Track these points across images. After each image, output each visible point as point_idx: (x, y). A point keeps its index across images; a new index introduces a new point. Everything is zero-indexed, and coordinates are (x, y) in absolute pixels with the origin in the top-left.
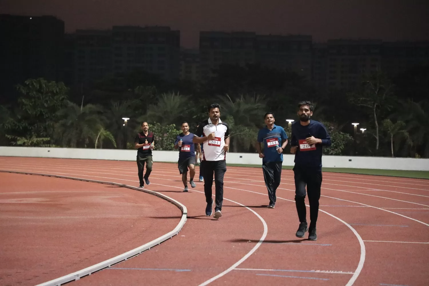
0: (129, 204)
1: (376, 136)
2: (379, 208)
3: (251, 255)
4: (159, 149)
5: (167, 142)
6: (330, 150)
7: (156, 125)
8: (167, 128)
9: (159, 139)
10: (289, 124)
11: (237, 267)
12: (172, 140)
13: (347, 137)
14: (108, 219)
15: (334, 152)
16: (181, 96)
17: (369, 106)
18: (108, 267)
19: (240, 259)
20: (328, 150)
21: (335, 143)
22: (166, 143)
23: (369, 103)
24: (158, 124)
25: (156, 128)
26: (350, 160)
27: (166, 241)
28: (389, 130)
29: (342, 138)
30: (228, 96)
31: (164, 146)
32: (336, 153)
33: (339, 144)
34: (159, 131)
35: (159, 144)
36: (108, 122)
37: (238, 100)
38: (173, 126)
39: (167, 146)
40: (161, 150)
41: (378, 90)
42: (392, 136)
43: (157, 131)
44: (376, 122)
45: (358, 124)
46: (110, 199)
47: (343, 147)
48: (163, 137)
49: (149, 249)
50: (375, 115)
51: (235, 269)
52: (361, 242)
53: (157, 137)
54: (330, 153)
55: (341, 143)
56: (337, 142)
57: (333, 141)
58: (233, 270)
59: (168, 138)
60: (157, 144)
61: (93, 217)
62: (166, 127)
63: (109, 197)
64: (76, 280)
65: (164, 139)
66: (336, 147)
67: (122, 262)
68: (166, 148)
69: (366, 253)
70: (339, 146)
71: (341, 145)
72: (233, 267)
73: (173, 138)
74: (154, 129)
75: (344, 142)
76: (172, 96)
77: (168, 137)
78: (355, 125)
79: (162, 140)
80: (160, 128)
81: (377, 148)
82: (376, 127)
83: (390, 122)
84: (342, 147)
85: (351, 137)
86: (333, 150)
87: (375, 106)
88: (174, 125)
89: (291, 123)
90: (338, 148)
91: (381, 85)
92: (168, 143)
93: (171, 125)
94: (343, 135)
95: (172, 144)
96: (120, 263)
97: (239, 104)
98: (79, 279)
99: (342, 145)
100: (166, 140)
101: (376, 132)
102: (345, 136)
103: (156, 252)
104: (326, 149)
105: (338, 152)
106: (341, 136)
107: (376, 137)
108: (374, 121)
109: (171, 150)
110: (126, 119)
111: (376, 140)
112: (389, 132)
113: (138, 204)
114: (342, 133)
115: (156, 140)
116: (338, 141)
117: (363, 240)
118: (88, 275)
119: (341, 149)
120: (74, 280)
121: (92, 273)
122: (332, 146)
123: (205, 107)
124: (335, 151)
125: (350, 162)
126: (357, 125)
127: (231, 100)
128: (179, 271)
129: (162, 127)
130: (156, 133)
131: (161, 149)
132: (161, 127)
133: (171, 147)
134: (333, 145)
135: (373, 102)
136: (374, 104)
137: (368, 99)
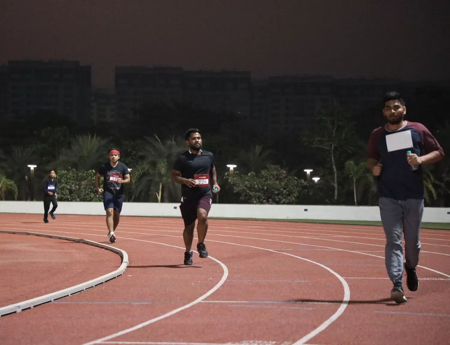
0: (54, 250)
2: (352, 251)
3: (216, 291)
4: (75, 200)
5: (85, 191)
6: (282, 198)
7: (70, 171)
8: (85, 175)
9: (76, 188)
10: (230, 171)
11: (203, 300)
12: (91, 189)
13: (302, 182)
14: (34, 263)
15: (287, 201)
16: (99, 138)
17: (326, 147)
18: (50, 301)
19: (205, 293)
20: (279, 199)
21: (288, 189)
22: (84, 193)
23: (326, 144)
24: (74, 170)
25: (71, 174)
26: (306, 210)
27: (111, 281)
28: (351, 174)
29: (296, 183)
30: (157, 137)
31: (81, 196)
32: (289, 201)
33: (292, 191)
34: (75, 178)
35: (75, 194)
36: (10, 170)
37: (169, 142)
38: (92, 172)
39: (85, 196)
40: (78, 201)
41: (335, 128)
42: (355, 181)
43: (73, 178)
44: (334, 167)
45: (312, 170)
46: (30, 246)
47: (298, 194)
48: (80, 185)
49: (94, 286)
50: (333, 158)
51: (202, 301)
52: (342, 279)
53: (73, 185)
54: (282, 202)
55: (294, 189)
56: (290, 188)
57: (286, 187)
58: (200, 303)
59: (86, 187)
60: (73, 194)
61: (16, 261)
62: (84, 173)
63: (27, 245)
64: (17, 312)
65: (83, 187)
66: (289, 195)
67: (65, 297)
68: (84, 198)
69: (349, 288)
70: (293, 193)
71: (294, 193)
72: (200, 300)
73: (92, 187)
74: (69, 176)
75: (298, 188)
76: (89, 138)
77: (87, 185)
78: (308, 171)
79: (79, 189)
80: (75, 175)
81: (336, 198)
82: (334, 173)
83: (353, 163)
84: (296, 194)
85: (307, 183)
86: (285, 198)
87: (333, 147)
88: (94, 171)
89: (233, 169)
90: (291, 196)
91: (340, 123)
92: (87, 192)
93: (90, 171)
94: (297, 180)
95: (92, 193)
96: (64, 299)
97: (170, 147)
98: (21, 311)
99: (296, 192)
100: (84, 188)
101: (334, 178)
102: (299, 181)
103: (102, 289)
104: (278, 198)
105: (291, 201)
106: (294, 181)
107: (333, 184)
108: (332, 166)
109: (91, 200)
110: (32, 167)
111: (334, 188)
112: (351, 176)
113: (64, 251)
114: (296, 178)
115: (72, 189)
116: (292, 188)
117: (342, 277)
118: (30, 308)
119: (294, 196)
120: (15, 312)
121: (34, 306)
122: (284, 193)
123: (129, 150)
124: (287, 199)
125: (306, 212)
126: (310, 172)
127: (160, 142)
128: (136, 303)
129: (79, 173)
130: (71, 181)
131: (78, 199)
132: (77, 174)
133: (90, 197)
134: (286, 193)
135: (330, 143)
136: (331, 145)
137: (324, 139)
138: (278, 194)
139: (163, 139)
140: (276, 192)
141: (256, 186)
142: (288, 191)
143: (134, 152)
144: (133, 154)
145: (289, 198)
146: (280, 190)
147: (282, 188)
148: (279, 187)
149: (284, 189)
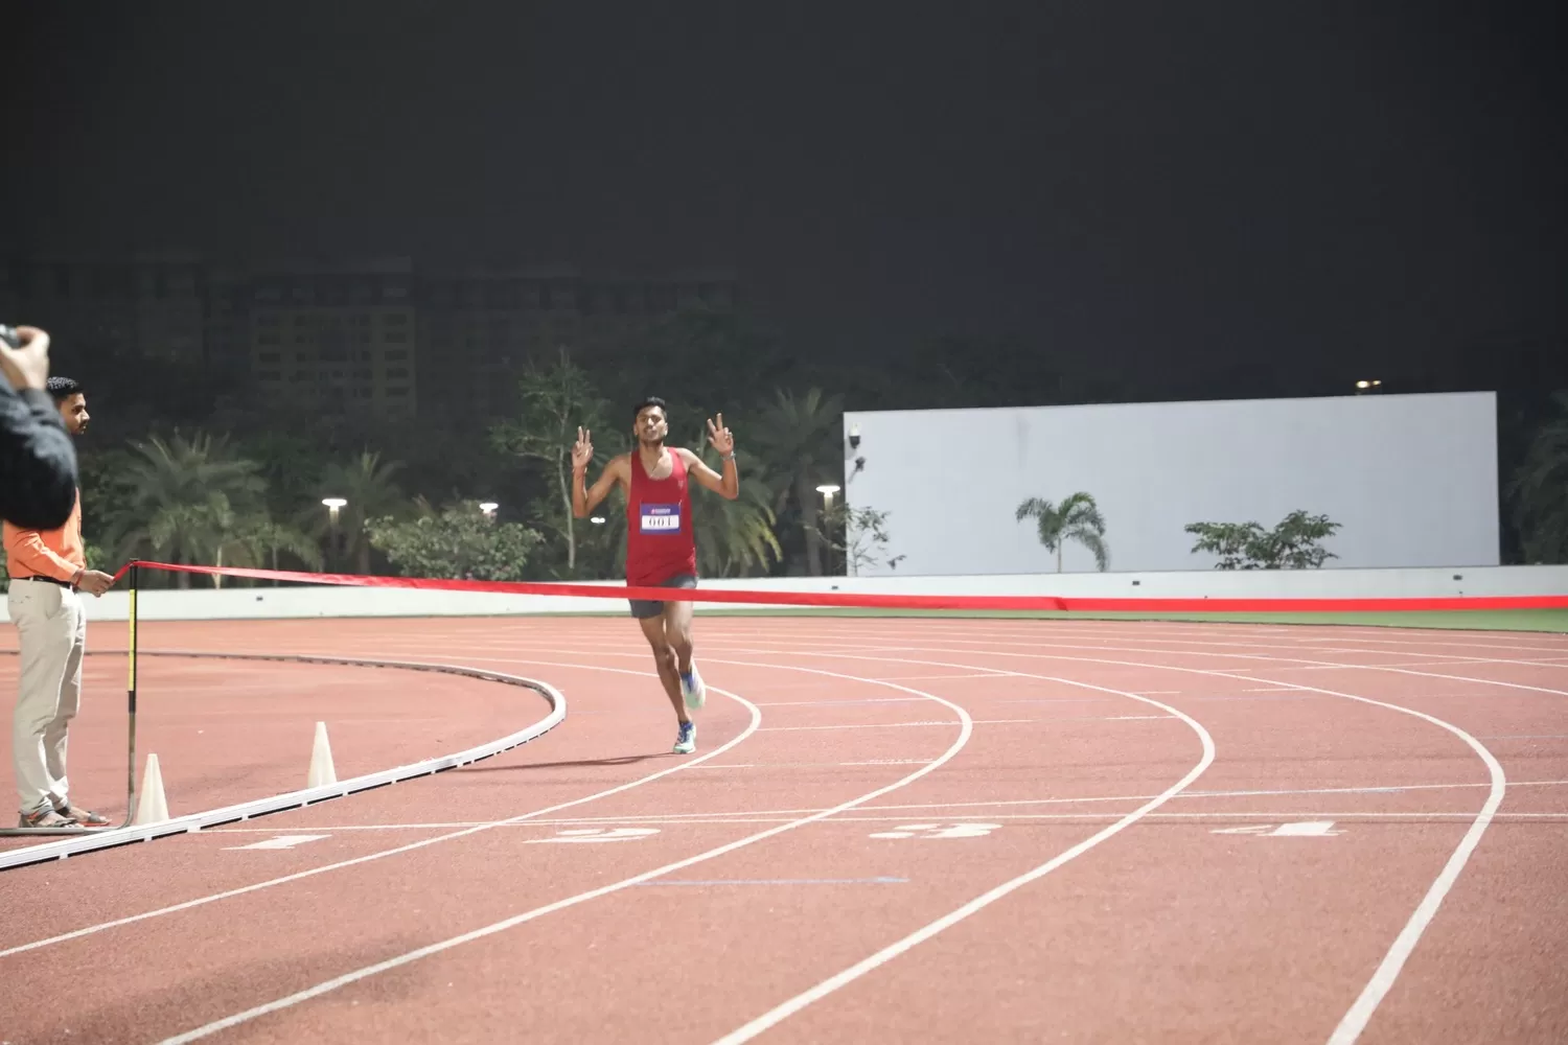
1: (568, 533)
6: (492, 569)
20: (488, 571)
21: (504, 551)
33: (514, 553)
47: (525, 560)
55: (518, 551)
56: (510, 549)
57: (500, 546)
66: (506, 563)
70: (514, 559)
71: (518, 558)
75: (525, 548)
78: (488, 509)
81: (572, 562)
84: (521, 561)
86: (500, 569)
89: (338, 509)
90: (512, 565)
94: (521, 531)
99: (522, 556)
101: (567, 524)
105: (513, 576)
106: (517, 533)
107: (565, 535)
108: (561, 494)
111: (567, 542)
116: (512, 547)
119: (518, 565)
135: (557, 447)
136: (558, 451)
137: (542, 439)
138: (483, 562)
139: (167, 437)
140: (481, 558)
141: (437, 547)
142: (505, 555)
143: (104, 478)
144: (102, 481)
145: (508, 568)
146: (487, 553)
147: (491, 547)
148: (486, 546)
149: (497, 550)
